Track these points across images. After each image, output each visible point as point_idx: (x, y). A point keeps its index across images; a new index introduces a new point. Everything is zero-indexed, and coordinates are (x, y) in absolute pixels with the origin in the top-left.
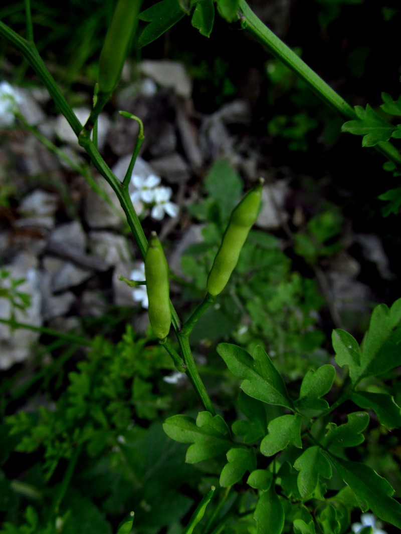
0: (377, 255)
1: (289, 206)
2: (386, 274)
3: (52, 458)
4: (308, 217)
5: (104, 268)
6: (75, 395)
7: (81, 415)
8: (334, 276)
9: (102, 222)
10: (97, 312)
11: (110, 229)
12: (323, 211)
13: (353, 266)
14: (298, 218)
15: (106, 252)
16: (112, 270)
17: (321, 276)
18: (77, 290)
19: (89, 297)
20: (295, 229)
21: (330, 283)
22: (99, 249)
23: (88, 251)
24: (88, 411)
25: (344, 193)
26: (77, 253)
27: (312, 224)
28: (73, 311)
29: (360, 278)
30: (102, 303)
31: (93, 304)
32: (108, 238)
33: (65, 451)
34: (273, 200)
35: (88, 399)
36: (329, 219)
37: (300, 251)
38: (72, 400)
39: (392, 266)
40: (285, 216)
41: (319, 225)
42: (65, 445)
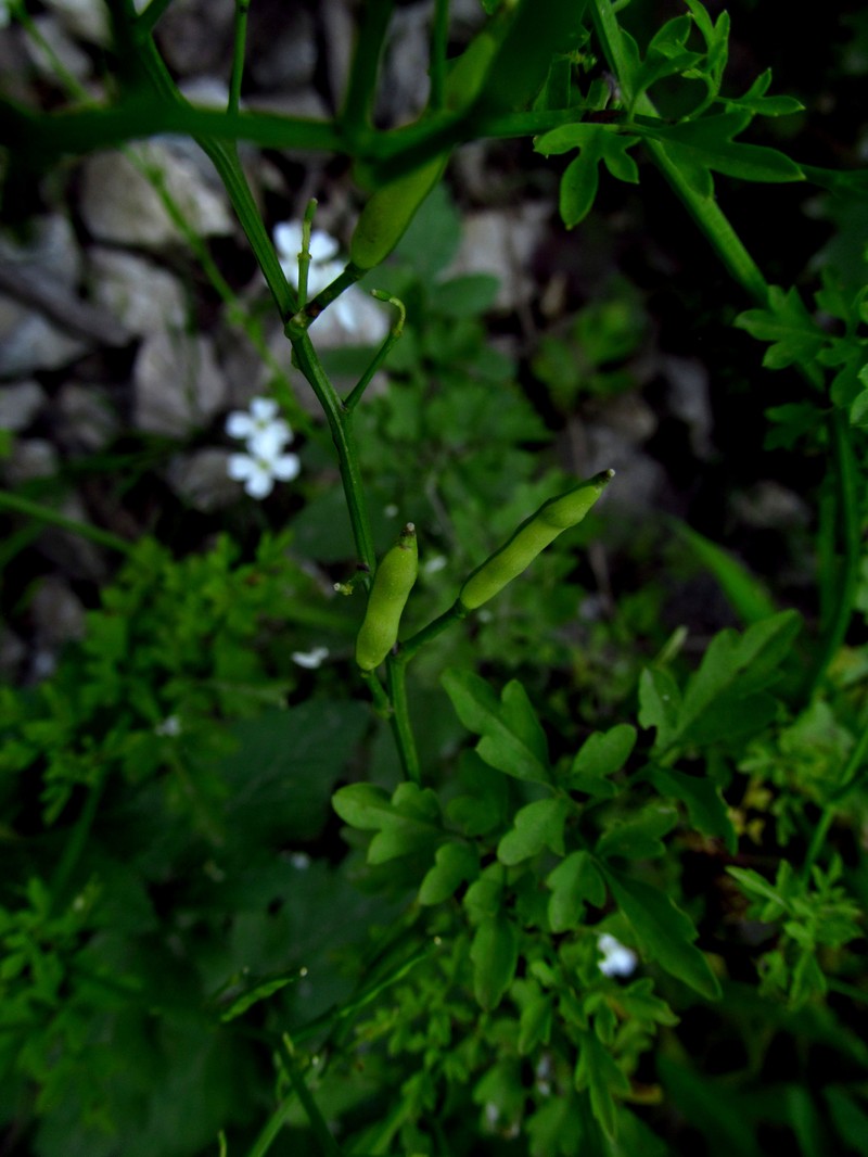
0: (694, 407)
1: (539, 269)
2: (702, 447)
3: (59, 781)
4: (574, 302)
5: (118, 338)
6: (96, 658)
7: (110, 699)
8: (603, 437)
9: (123, 230)
10: (92, 434)
11: (139, 250)
12: (610, 296)
13: (643, 422)
14: (553, 299)
15: (126, 303)
16: (135, 345)
17: (576, 431)
18: (50, 380)
19: (75, 399)
20: (542, 321)
21: (592, 450)
22: (109, 292)
23: (84, 292)
24: (125, 691)
25: (661, 262)
26: (58, 295)
27: (583, 319)
28: (39, 427)
29: (651, 448)
30: (105, 416)
31: (83, 415)
32: (133, 269)
33: (85, 770)
34: (508, 246)
35: (122, 668)
36: (619, 316)
37: (543, 370)
38: (91, 668)
39: (717, 435)
40: (527, 289)
41: (596, 325)
42: (86, 760)
